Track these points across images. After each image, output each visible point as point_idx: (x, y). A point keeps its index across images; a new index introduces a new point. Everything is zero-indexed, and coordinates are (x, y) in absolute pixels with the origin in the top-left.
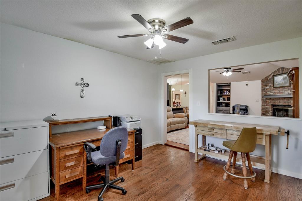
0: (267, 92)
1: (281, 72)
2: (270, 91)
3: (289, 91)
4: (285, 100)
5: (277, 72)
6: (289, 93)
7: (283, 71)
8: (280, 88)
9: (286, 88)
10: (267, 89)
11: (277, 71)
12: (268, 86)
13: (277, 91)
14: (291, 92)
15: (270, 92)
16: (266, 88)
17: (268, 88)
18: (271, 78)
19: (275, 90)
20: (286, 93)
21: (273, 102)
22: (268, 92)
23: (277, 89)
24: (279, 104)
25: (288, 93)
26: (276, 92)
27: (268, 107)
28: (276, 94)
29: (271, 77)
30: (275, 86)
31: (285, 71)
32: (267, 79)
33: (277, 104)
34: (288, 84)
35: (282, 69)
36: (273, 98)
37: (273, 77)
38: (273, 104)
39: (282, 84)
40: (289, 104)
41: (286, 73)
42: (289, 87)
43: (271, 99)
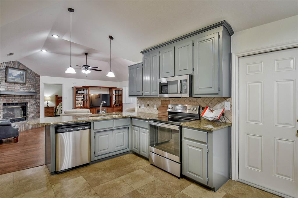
1: (17, 66)
3: (25, 89)
4: (21, 98)
5: (12, 64)
7: (19, 65)
8: (15, 84)
9: (22, 85)
11: (12, 62)
13: (10, 87)
14: (26, 90)
18: (2, 68)
19: (8, 85)
20: (21, 90)
23: (10, 85)
24: (14, 102)
25: (24, 91)
26: (8, 87)
28: (10, 90)
30: (9, 80)
31: (21, 67)
33: (10, 102)
34: (24, 82)
35: (18, 64)
36: (5, 96)
37: (6, 68)
38: (5, 102)
39: (18, 80)
40: (25, 102)
41: (24, 70)
42: (25, 85)
43: (2, 96)
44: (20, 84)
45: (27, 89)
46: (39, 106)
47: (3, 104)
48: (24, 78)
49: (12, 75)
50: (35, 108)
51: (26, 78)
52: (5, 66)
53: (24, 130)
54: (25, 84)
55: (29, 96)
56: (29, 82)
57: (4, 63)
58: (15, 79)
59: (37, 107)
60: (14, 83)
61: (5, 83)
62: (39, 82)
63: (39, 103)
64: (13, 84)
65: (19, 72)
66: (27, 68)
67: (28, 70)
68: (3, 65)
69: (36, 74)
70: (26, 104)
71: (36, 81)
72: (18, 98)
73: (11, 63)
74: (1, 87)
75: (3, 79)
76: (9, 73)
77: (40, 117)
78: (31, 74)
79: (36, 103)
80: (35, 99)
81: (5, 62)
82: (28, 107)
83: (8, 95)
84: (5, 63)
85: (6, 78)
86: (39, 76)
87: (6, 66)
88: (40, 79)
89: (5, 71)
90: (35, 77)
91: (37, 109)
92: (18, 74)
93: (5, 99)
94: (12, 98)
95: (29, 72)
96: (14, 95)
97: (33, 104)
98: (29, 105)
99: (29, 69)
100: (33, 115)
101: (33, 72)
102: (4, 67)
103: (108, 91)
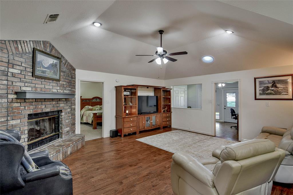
0: (16, 82)
1: (48, 50)
2: (22, 82)
3: (59, 88)
4: (54, 103)
5: (42, 46)
6: (58, 91)
7: (52, 49)
8: (46, 80)
9: (55, 82)
10: (13, 75)
11: (42, 42)
12: (18, 67)
13: (40, 85)
14: (60, 91)
15: (23, 84)
16: (11, 70)
17: (19, 72)
18: (27, 51)
19: (35, 82)
20: (54, 91)
21: (32, 107)
22: (18, 84)
23: (38, 81)
24: (44, 111)
26: (37, 86)
27: (19, 121)
28: (39, 90)
29: (29, 49)
30: (37, 73)
31: (53, 53)
32: (17, 48)
33: (39, 111)
34: (57, 77)
35: (50, 47)
36: (31, 100)
37: (34, 50)
38: (31, 112)
39: (49, 74)
40: (59, 109)
41: (58, 58)
42: (58, 82)
43: (27, 101)
44: (53, 80)
45: (62, 88)
46: (74, 115)
47: (28, 115)
48: (57, 70)
49: (43, 65)
50: (70, 118)
51: (60, 71)
52: (32, 47)
53: (61, 159)
54: (58, 80)
55: (63, 100)
56: (63, 77)
57: (30, 41)
58: (46, 71)
59: (73, 117)
60: (45, 78)
61: (31, 78)
62: (75, 78)
63: (74, 109)
64: (43, 80)
65: (51, 61)
66: (62, 56)
67: (62, 59)
68: (29, 46)
69: (71, 66)
70: (58, 113)
71: (72, 78)
72: (50, 104)
73: (40, 44)
74: (26, 85)
75: (28, 70)
76: (38, 60)
77: (75, 130)
78: (66, 66)
79: (72, 110)
80: (70, 104)
81: (32, 41)
82: (63, 117)
83: (36, 99)
84: (31, 43)
85: (33, 68)
86: (74, 70)
87: (34, 48)
88: (75, 74)
89: (31, 55)
90: (70, 71)
91: (72, 120)
92: (50, 64)
93: (31, 107)
94: (42, 104)
95: (64, 62)
96: (45, 99)
97: (68, 113)
98: (63, 114)
99: (64, 58)
100: (68, 129)
101: (68, 63)
102: (30, 49)
103: (154, 92)
